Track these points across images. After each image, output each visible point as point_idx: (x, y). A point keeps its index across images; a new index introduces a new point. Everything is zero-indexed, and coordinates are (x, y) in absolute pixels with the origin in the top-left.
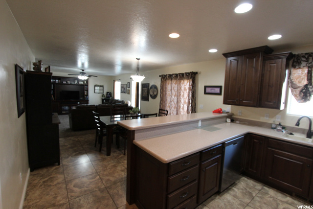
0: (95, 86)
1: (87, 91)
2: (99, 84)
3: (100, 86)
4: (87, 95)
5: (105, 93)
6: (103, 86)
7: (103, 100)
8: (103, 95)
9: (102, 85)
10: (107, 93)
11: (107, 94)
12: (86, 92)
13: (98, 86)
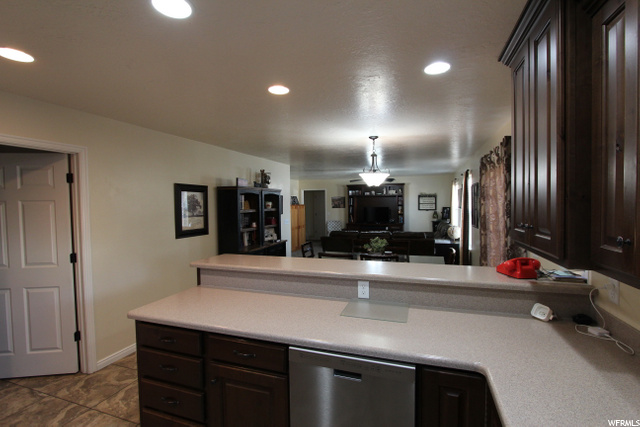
0: (419, 196)
1: (402, 205)
2: (428, 193)
3: (430, 196)
4: (402, 215)
5: (439, 210)
6: (435, 196)
7: (434, 223)
8: (435, 213)
9: (432, 192)
10: (444, 208)
11: (443, 213)
12: (400, 208)
13: (425, 196)
